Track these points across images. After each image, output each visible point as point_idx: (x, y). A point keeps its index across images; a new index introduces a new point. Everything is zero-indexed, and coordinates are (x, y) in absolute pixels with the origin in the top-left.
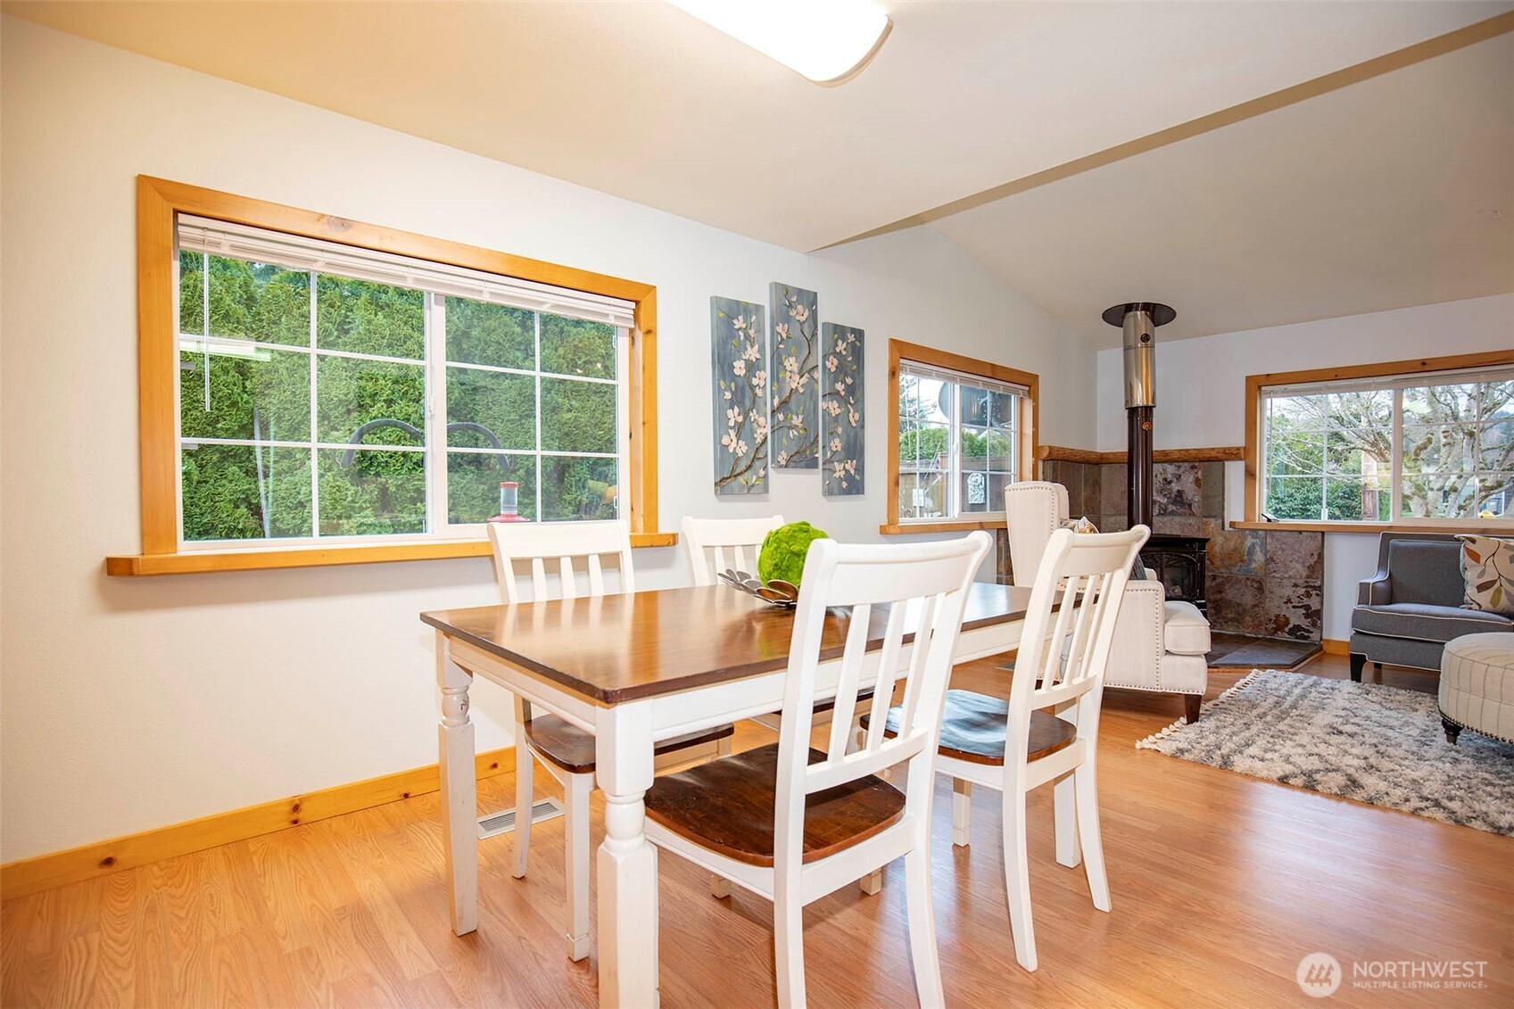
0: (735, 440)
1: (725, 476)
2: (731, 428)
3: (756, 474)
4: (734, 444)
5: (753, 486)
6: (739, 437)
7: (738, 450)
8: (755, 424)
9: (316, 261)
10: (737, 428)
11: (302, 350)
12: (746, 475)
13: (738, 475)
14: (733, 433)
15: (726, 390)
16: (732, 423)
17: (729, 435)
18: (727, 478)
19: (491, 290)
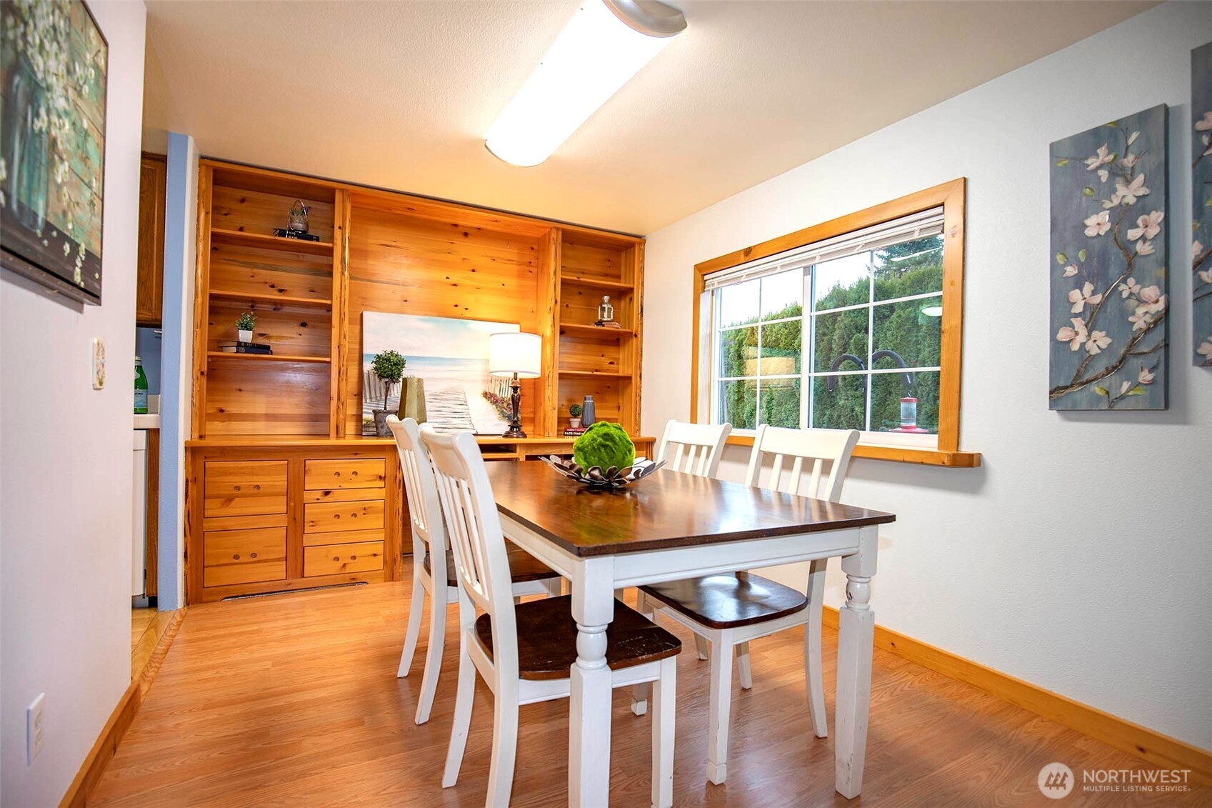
0: (1083, 332)
1: (1062, 384)
2: (1076, 315)
3: (1131, 377)
4: (1081, 338)
5: (1122, 397)
6: (1091, 327)
7: (1090, 345)
8: (1132, 302)
9: (742, 276)
10: (1088, 314)
11: (760, 329)
12: (1107, 382)
13: (1088, 382)
14: (1079, 324)
15: (1066, 264)
16: (1078, 308)
17: (1073, 327)
18: (1066, 388)
19: (820, 254)
